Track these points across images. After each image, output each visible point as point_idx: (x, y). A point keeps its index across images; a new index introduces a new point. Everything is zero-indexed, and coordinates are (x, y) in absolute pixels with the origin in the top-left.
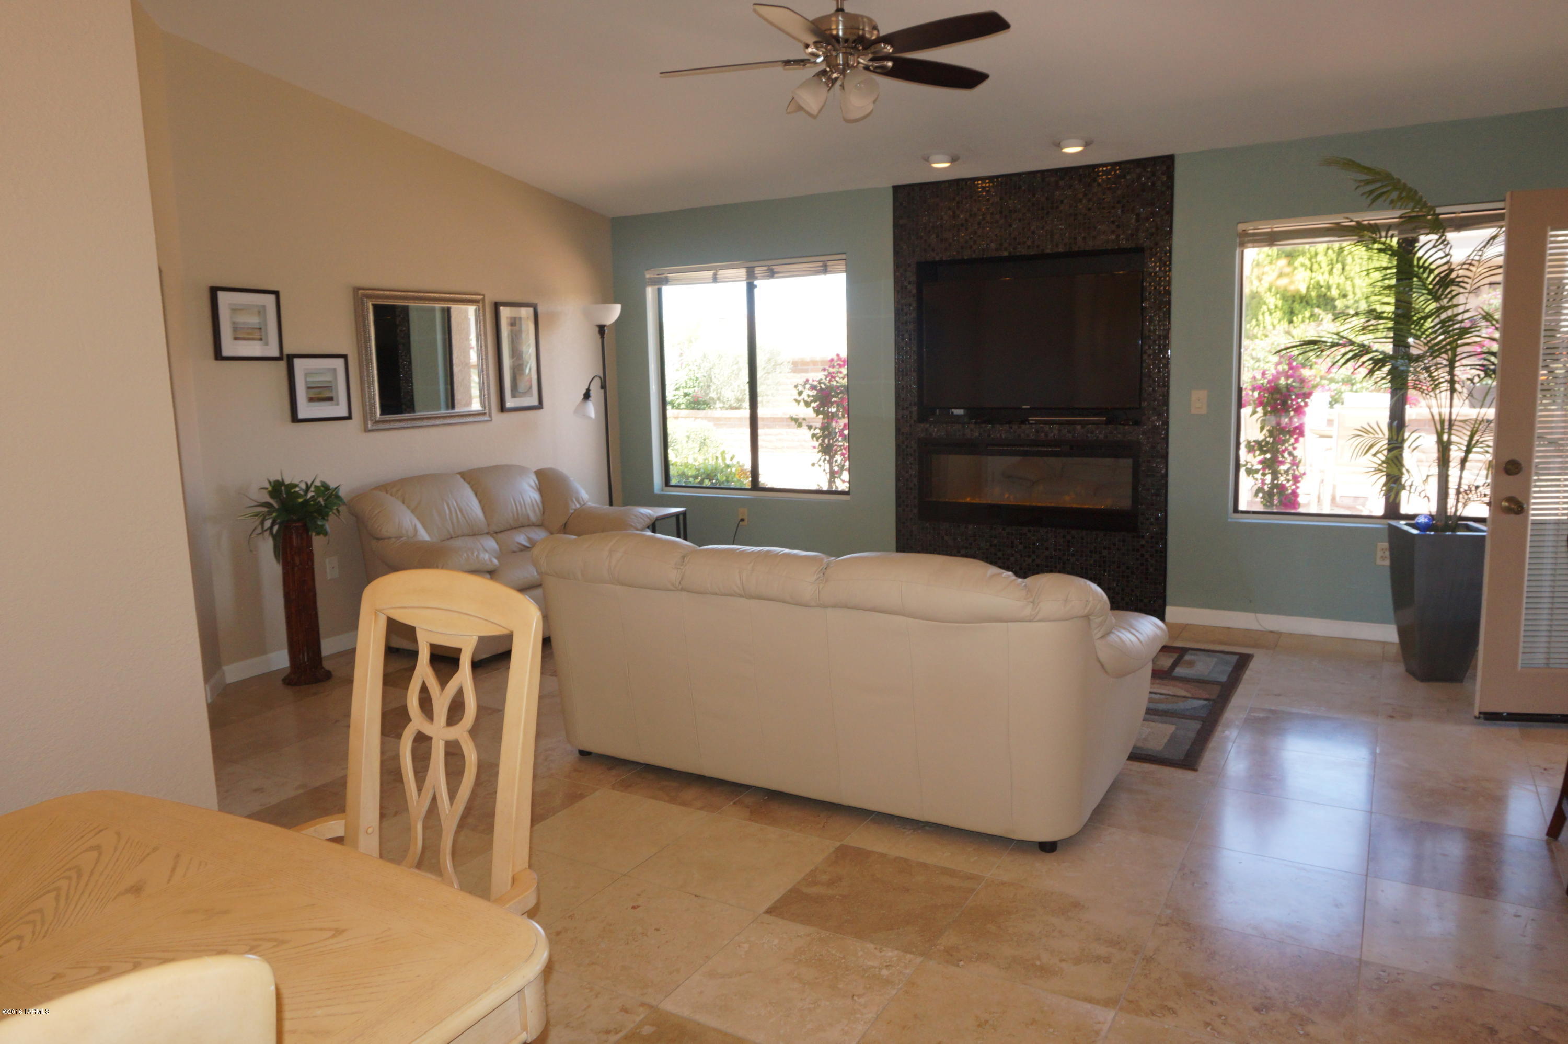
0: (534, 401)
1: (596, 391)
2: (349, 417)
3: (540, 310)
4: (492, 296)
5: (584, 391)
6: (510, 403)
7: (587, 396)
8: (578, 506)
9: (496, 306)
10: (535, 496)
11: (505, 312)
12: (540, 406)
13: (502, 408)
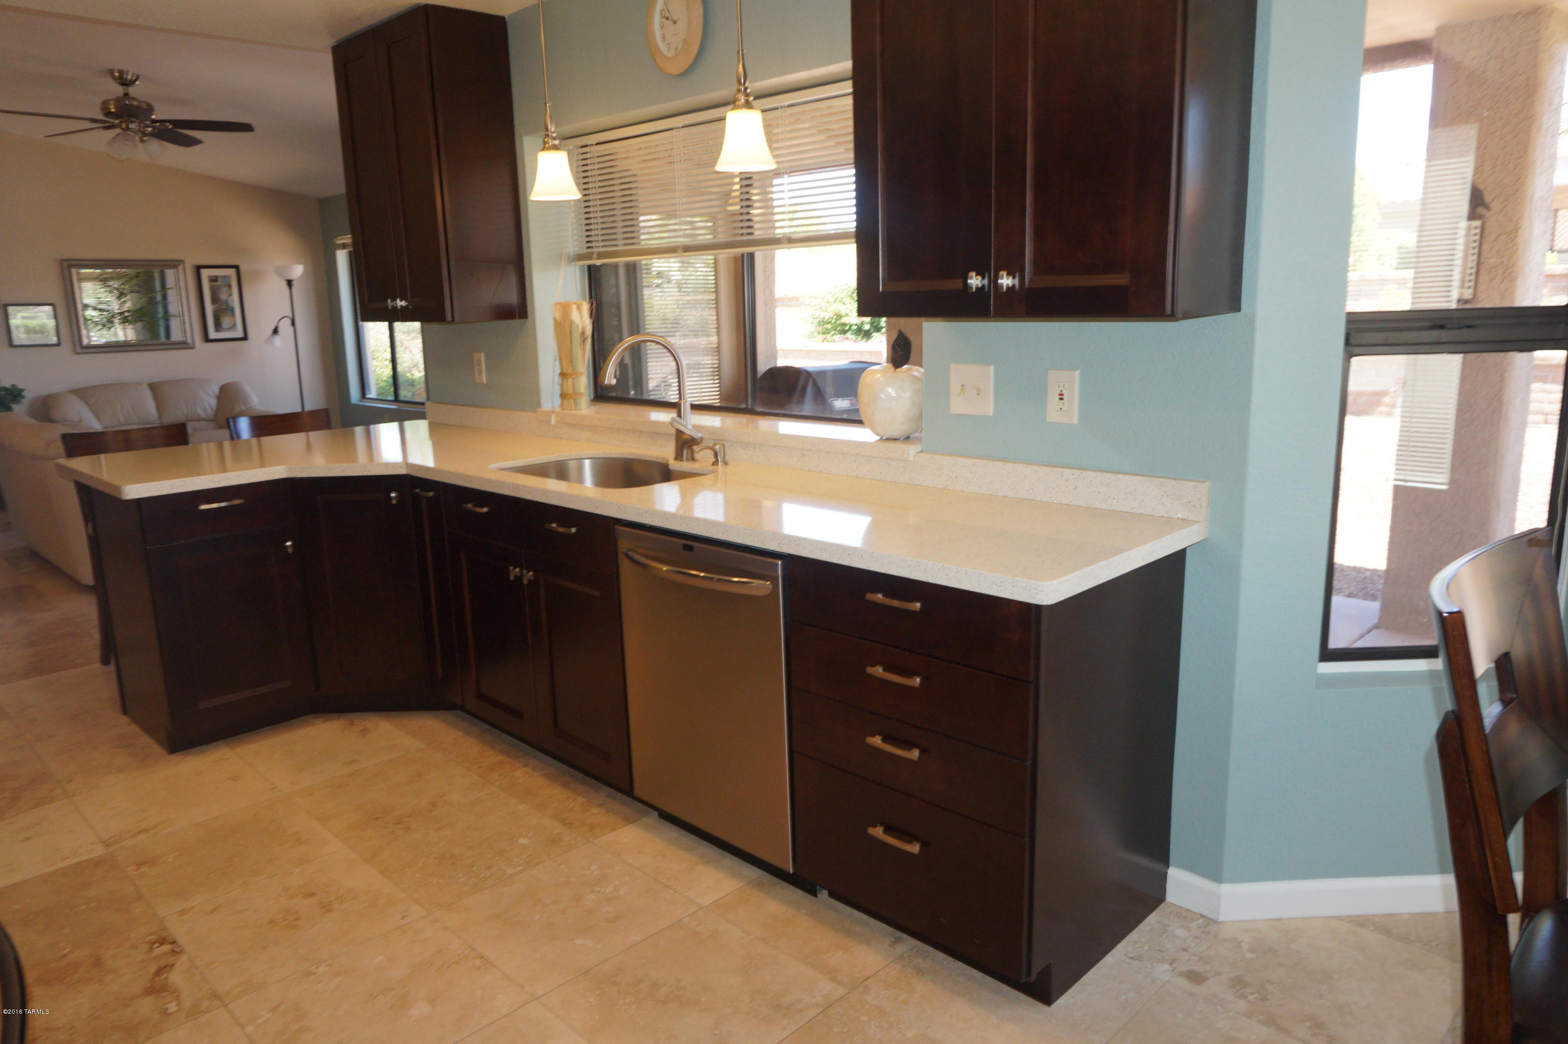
0: (239, 333)
1: (285, 327)
2: (58, 344)
3: (243, 268)
4: (191, 260)
5: (273, 327)
6: (213, 335)
7: (276, 331)
8: (243, 408)
9: (198, 268)
10: (213, 402)
11: (205, 273)
12: (245, 338)
13: (207, 340)
